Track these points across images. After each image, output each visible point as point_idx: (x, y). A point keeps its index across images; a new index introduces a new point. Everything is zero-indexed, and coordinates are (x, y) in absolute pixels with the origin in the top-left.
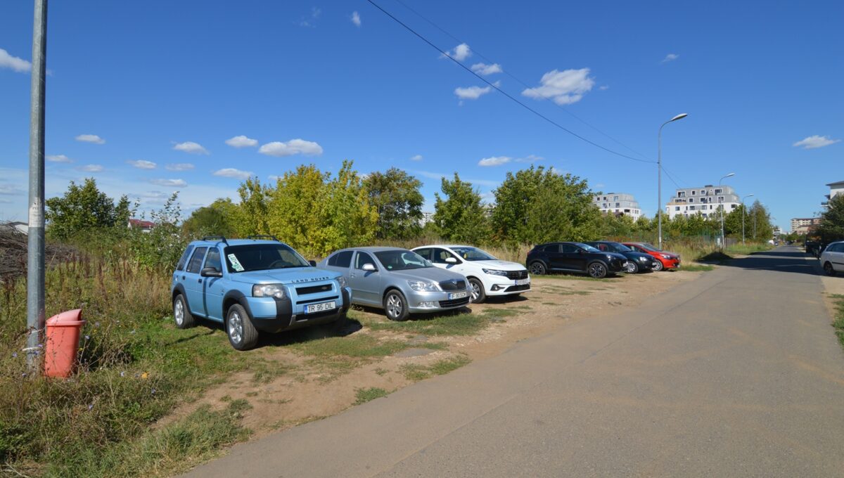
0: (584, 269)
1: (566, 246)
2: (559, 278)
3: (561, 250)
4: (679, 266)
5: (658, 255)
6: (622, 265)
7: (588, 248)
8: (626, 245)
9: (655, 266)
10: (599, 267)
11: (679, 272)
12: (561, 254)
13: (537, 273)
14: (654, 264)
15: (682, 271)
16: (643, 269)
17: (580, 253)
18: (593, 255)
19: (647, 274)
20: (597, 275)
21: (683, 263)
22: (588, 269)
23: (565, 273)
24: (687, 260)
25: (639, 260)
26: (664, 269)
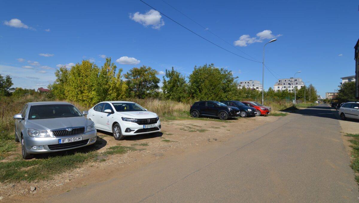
0: (217, 115)
1: (209, 102)
2: (204, 120)
3: (207, 105)
4: (269, 114)
5: (259, 108)
6: (236, 113)
7: (220, 104)
8: (243, 103)
9: (256, 114)
10: (224, 114)
11: (269, 116)
12: (206, 107)
13: (195, 117)
14: (255, 113)
15: (272, 116)
16: (251, 115)
17: (215, 107)
18: (222, 108)
19: (251, 118)
20: (223, 118)
21: (273, 112)
22: (219, 115)
23: (207, 117)
24: (275, 110)
25: (248, 110)
26: (261, 115)
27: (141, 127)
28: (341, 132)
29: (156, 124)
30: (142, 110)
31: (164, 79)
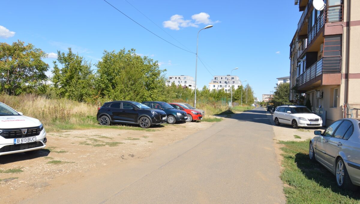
0: (136, 122)
1: (125, 103)
2: (118, 128)
3: (122, 107)
4: (201, 119)
5: (190, 111)
6: (162, 118)
7: (141, 106)
8: (171, 105)
9: (187, 119)
10: (146, 120)
11: (202, 122)
12: (122, 109)
13: (104, 124)
14: (185, 118)
15: (205, 122)
16: (180, 121)
17: (134, 110)
18: (144, 111)
19: (181, 124)
20: (145, 125)
21: (206, 116)
22: (139, 121)
23: (123, 124)
24: (209, 114)
25: (176, 115)
26: (192, 121)
27: (10, 141)
28: (274, 139)
29: (37, 136)
30: (13, 115)
31: (56, 66)
